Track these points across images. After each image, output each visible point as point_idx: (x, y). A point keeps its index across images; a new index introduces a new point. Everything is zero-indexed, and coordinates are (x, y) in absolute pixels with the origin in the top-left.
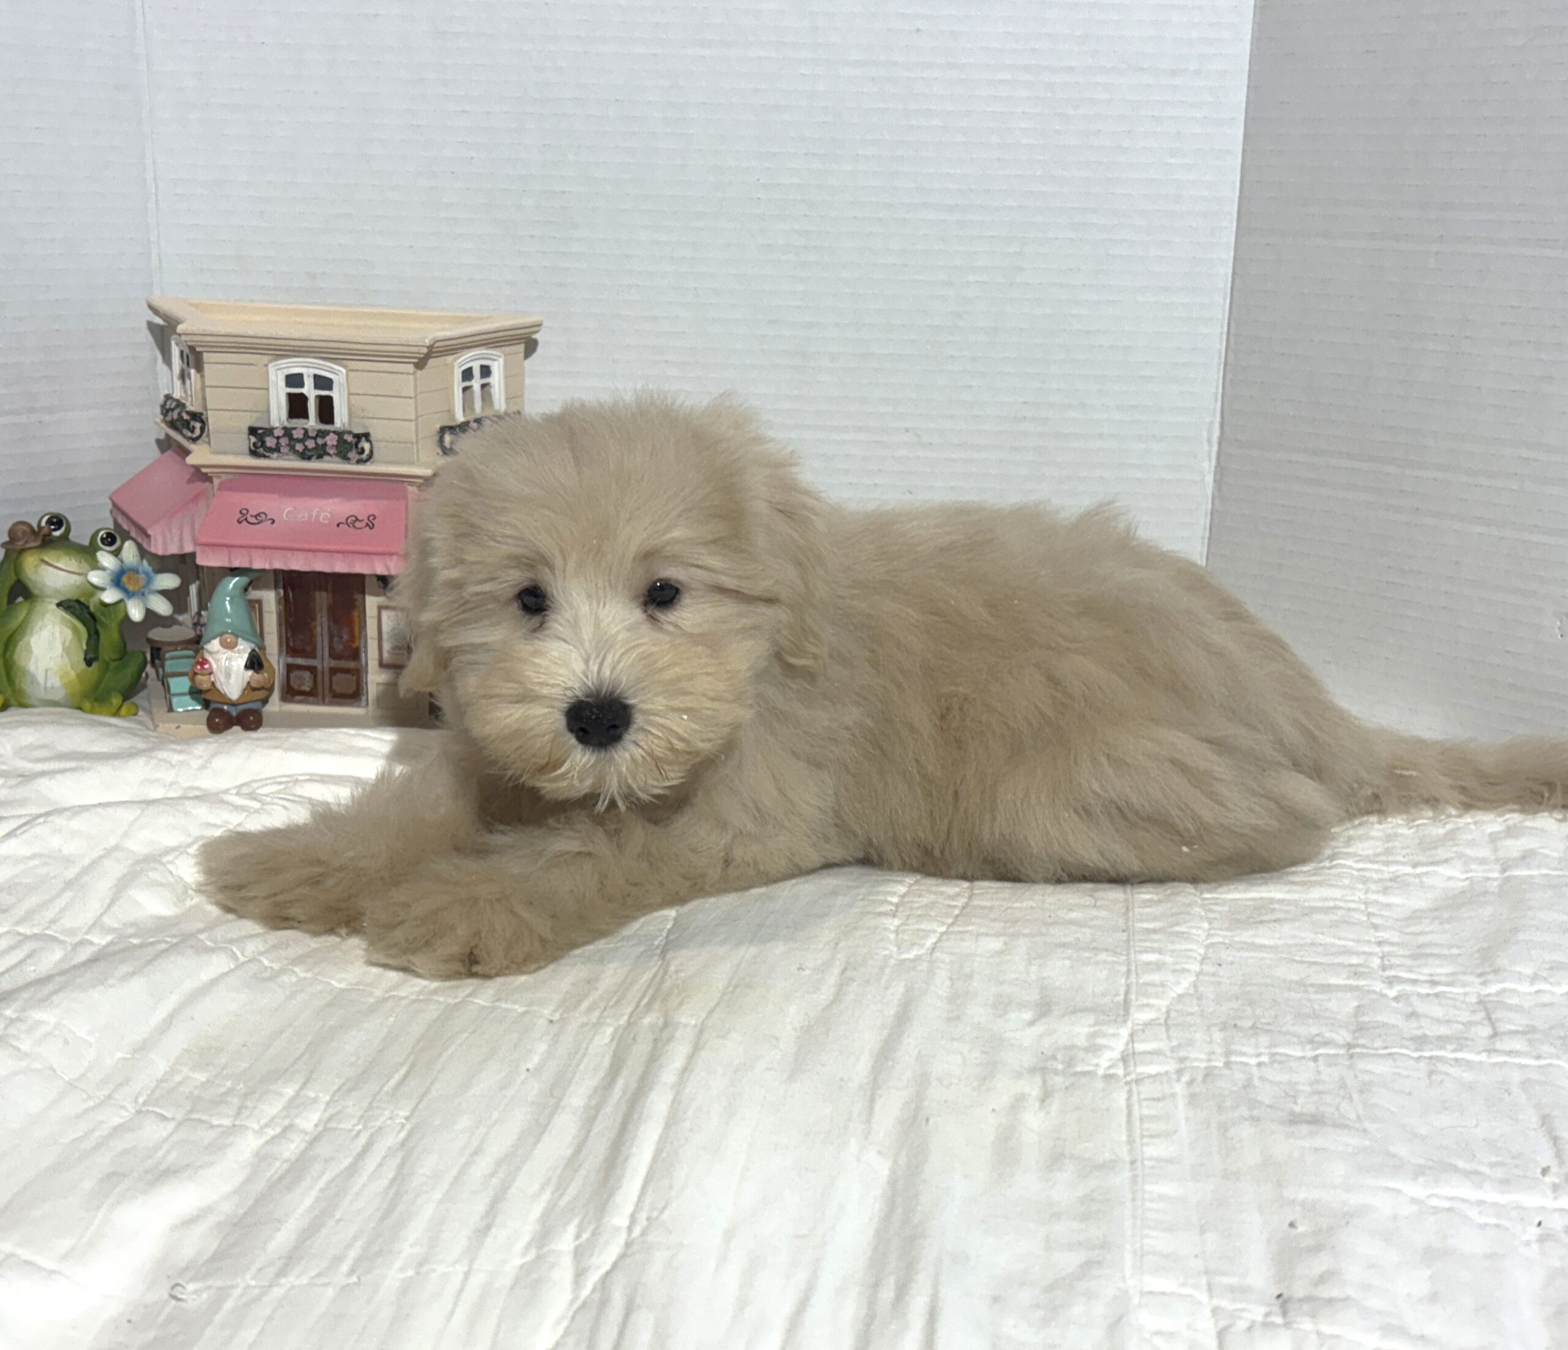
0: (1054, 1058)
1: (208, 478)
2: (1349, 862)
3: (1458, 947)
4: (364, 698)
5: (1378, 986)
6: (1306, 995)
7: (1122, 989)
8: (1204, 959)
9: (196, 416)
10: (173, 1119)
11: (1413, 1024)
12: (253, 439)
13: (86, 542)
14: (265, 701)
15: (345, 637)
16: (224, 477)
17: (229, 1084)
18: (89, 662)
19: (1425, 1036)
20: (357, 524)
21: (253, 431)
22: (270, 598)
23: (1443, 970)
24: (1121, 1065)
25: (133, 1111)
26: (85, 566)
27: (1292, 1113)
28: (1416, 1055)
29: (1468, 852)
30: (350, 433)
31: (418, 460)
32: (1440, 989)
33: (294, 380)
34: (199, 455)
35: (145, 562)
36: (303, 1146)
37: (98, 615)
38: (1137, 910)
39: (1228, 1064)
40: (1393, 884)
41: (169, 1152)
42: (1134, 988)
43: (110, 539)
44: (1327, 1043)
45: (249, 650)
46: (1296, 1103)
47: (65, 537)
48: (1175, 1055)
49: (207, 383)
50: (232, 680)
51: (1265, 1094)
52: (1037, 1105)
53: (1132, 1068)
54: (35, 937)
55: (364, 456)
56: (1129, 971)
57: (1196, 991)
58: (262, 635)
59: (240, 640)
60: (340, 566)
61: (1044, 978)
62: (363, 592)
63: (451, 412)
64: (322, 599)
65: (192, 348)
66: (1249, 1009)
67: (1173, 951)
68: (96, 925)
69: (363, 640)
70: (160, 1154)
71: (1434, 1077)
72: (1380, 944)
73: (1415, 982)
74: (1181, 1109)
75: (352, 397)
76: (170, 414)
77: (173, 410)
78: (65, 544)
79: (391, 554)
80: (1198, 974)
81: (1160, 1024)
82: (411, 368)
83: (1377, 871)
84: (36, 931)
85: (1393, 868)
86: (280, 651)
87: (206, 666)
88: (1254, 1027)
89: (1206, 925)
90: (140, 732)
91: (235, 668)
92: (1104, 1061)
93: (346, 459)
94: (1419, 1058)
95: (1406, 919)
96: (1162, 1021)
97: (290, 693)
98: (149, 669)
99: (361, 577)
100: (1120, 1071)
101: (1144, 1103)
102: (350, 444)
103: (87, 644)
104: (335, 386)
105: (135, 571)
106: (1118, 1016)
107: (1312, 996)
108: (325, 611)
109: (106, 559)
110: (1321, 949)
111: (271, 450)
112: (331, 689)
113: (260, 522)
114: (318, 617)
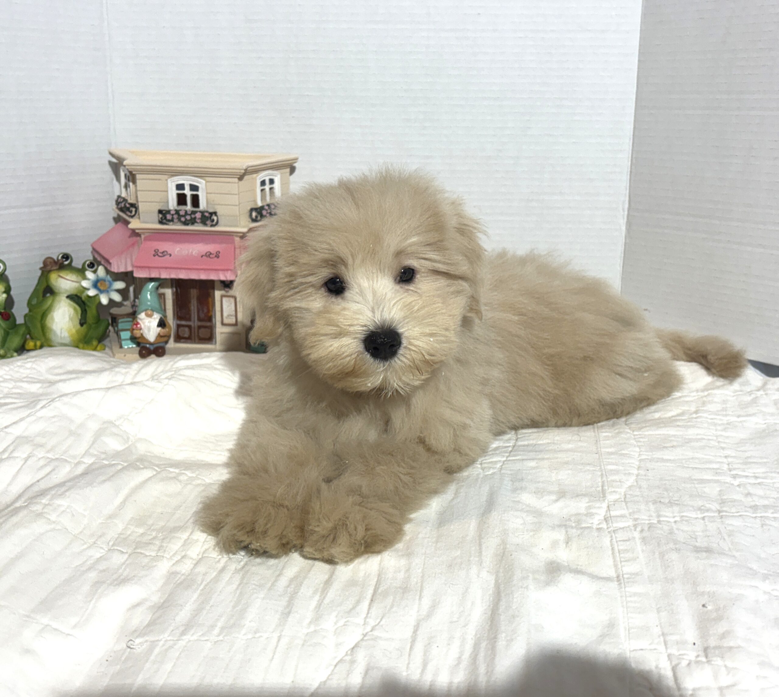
0: (569, 520)
1: (138, 235)
2: (705, 415)
3: (766, 458)
4: (214, 340)
5: (729, 479)
6: (693, 485)
7: (600, 484)
8: (639, 468)
9: (132, 205)
10: (127, 553)
11: (749, 499)
12: (161, 216)
13: (80, 267)
15: (205, 311)
16: (147, 234)
17: (154, 534)
18: (82, 324)
19: (756, 506)
20: (211, 256)
21: (160, 212)
22: (169, 293)
23: (760, 470)
24: (605, 523)
25: (107, 549)
26: (80, 278)
27: (695, 547)
28: (754, 515)
29: (764, 409)
30: (207, 212)
31: (240, 225)
32: (759, 481)
33: (180, 187)
34: (134, 224)
35: (109, 277)
36: (192, 566)
37: (86, 302)
38: (601, 442)
39: (659, 522)
40: (728, 426)
41: (125, 569)
42: (606, 484)
43: (91, 265)
44: (708, 510)
45: (159, 318)
46: (697, 542)
47: (70, 264)
48: (631, 517)
49: (138, 189)
50: (151, 333)
51: (681, 537)
52: (564, 545)
53: (611, 524)
54: (57, 459)
55: (214, 223)
56: (602, 475)
57: (638, 484)
59: (155, 313)
60: (203, 276)
61: (559, 480)
62: (213, 288)
63: (255, 201)
64: (194, 293)
65: (131, 172)
66: (665, 493)
67: (623, 463)
68: (87, 453)
69: (213, 312)
70: (121, 571)
71: (765, 527)
72: (726, 457)
73: (747, 477)
74: (639, 546)
75: (209, 195)
76: (120, 204)
77: (121, 202)
78: (70, 268)
79: (227, 270)
80: (637, 476)
81: (622, 501)
82: (236, 180)
83: (721, 420)
84: (57, 456)
85: (728, 418)
86: (174, 319)
87: (139, 326)
88: (670, 502)
89: (637, 449)
90: (106, 359)
91: (152, 327)
92: (595, 521)
93: (205, 224)
94: (756, 517)
95: (737, 444)
96: (623, 500)
97: (179, 338)
98: (110, 328)
99: (212, 282)
100: (605, 526)
101: (620, 543)
102: (207, 217)
103: (81, 316)
104: (200, 189)
105: (104, 280)
106: (600, 497)
107: (697, 486)
108: (195, 298)
109: (90, 275)
110: (697, 461)
111: (169, 221)
112: (198, 336)
113: (164, 256)
114: (192, 301)
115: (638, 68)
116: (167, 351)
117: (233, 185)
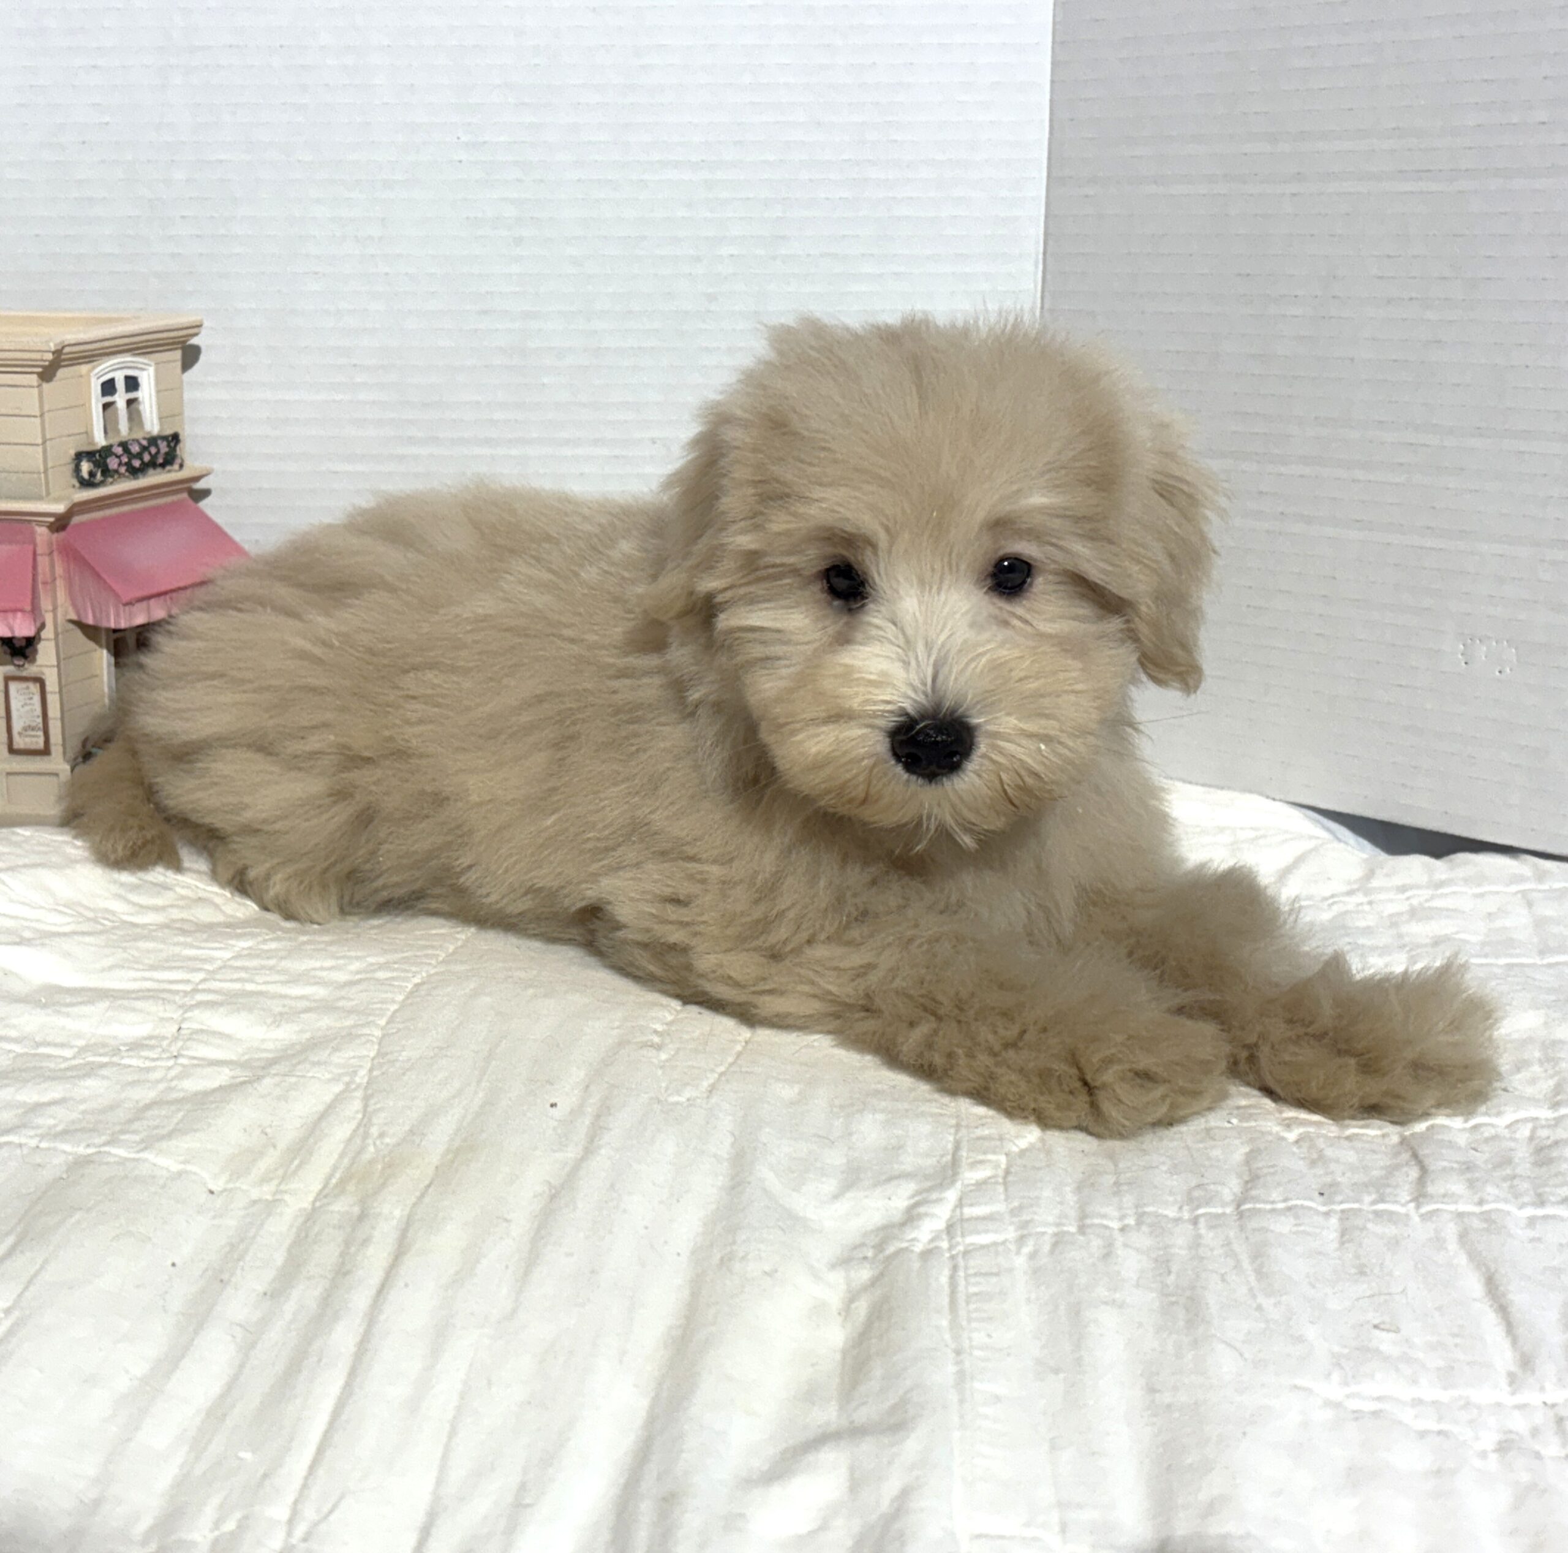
5: (1272, 1125)
11: (1320, 1170)
19: (1334, 1184)
24: (945, 1237)
28: (1325, 1208)
31: (48, 495)
39: (1082, 1229)
44: (1209, 1200)
53: (959, 1239)
63: (88, 434)
79: (15, 611)
81: (997, 1184)
82: (33, 379)
88: (1116, 1184)
92: (924, 1235)
94: (1329, 1213)
96: (1000, 1180)
100: (945, 1245)
101: (973, 1280)
106: (945, 1179)
117: (26, 394)
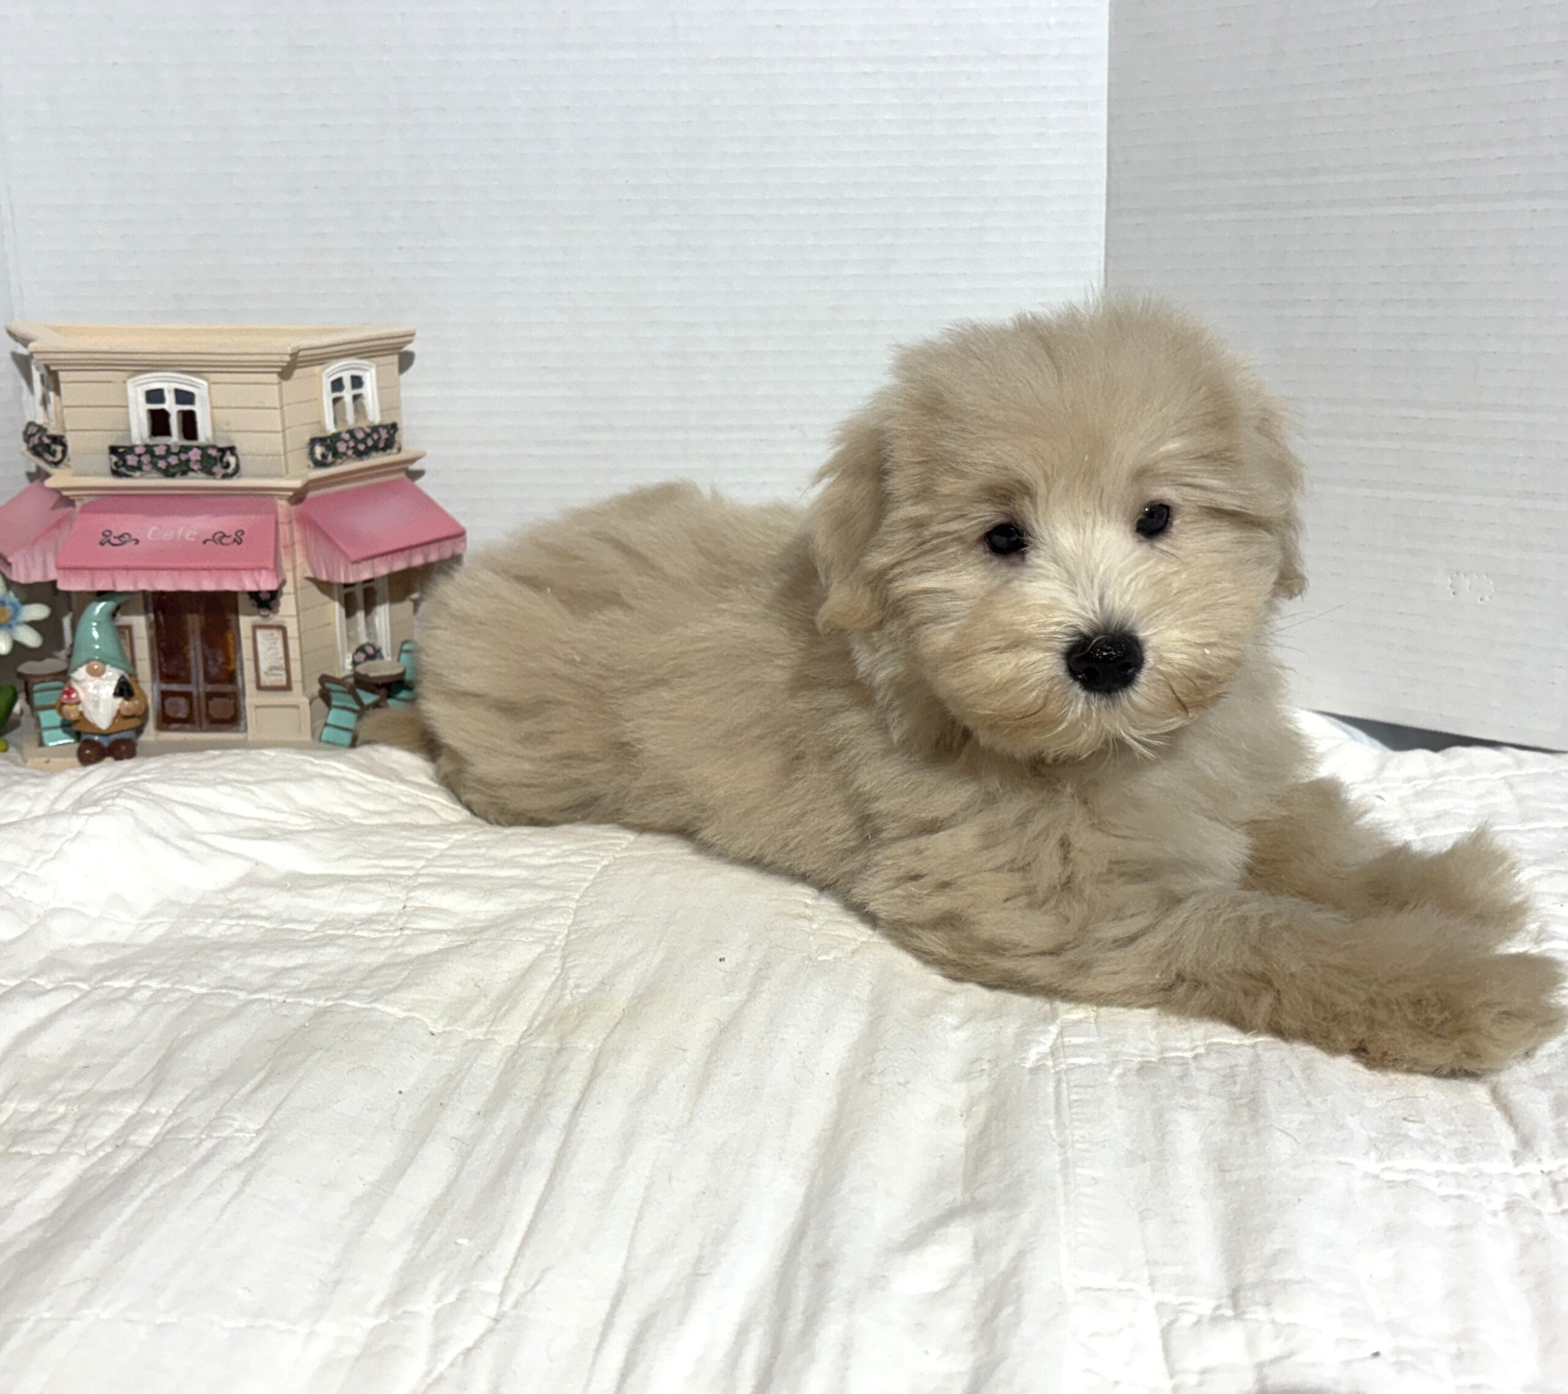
1: (69, 502)
4: (242, 723)
9: (58, 440)
12: (114, 459)
14: (139, 730)
15: (221, 660)
16: (87, 500)
20: (225, 540)
21: (113, 450)
22: (140, 624)
24: (1050, 1056)
30: (214, 447)
31: (287, 472)
33: (155, 396)
34: (59, 479)
45: (118, 677)
48: (1107, 1048)
49: (64, 403)
50: (101, 709)
53: (1061, 1059)
55: (230, 470)
58: (133, 663)
59: (108, 667)
60: (208, 584)
62: (236, 612)
63: (320, 422)
64: (194, 622)
65: (50, 369)
69: (238, 663)
75: (216, 411)
76: (32, 439)
77: (35, 434)
79: (260, 569)
81: (1090, 1019)
82: (275, 378)
86: (153, 679)
87: (74, 696)
92: (1033, 1054)
93: (211, 474)
97: (166, 721)
99: (231, 596)
100: (1050, 1062)
102: (215, 458)
104: (197, 400)
105: (3, 603)
108: (198, 633)
111: (133, 468)
112: (208, 715)
113: (124, 543)
114: (191, 640)
115: (1109, 133)
116: (138, 749)
117: (268, 389)
